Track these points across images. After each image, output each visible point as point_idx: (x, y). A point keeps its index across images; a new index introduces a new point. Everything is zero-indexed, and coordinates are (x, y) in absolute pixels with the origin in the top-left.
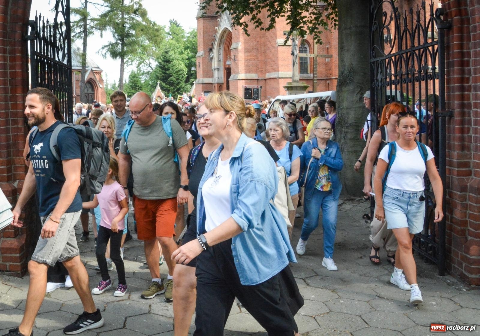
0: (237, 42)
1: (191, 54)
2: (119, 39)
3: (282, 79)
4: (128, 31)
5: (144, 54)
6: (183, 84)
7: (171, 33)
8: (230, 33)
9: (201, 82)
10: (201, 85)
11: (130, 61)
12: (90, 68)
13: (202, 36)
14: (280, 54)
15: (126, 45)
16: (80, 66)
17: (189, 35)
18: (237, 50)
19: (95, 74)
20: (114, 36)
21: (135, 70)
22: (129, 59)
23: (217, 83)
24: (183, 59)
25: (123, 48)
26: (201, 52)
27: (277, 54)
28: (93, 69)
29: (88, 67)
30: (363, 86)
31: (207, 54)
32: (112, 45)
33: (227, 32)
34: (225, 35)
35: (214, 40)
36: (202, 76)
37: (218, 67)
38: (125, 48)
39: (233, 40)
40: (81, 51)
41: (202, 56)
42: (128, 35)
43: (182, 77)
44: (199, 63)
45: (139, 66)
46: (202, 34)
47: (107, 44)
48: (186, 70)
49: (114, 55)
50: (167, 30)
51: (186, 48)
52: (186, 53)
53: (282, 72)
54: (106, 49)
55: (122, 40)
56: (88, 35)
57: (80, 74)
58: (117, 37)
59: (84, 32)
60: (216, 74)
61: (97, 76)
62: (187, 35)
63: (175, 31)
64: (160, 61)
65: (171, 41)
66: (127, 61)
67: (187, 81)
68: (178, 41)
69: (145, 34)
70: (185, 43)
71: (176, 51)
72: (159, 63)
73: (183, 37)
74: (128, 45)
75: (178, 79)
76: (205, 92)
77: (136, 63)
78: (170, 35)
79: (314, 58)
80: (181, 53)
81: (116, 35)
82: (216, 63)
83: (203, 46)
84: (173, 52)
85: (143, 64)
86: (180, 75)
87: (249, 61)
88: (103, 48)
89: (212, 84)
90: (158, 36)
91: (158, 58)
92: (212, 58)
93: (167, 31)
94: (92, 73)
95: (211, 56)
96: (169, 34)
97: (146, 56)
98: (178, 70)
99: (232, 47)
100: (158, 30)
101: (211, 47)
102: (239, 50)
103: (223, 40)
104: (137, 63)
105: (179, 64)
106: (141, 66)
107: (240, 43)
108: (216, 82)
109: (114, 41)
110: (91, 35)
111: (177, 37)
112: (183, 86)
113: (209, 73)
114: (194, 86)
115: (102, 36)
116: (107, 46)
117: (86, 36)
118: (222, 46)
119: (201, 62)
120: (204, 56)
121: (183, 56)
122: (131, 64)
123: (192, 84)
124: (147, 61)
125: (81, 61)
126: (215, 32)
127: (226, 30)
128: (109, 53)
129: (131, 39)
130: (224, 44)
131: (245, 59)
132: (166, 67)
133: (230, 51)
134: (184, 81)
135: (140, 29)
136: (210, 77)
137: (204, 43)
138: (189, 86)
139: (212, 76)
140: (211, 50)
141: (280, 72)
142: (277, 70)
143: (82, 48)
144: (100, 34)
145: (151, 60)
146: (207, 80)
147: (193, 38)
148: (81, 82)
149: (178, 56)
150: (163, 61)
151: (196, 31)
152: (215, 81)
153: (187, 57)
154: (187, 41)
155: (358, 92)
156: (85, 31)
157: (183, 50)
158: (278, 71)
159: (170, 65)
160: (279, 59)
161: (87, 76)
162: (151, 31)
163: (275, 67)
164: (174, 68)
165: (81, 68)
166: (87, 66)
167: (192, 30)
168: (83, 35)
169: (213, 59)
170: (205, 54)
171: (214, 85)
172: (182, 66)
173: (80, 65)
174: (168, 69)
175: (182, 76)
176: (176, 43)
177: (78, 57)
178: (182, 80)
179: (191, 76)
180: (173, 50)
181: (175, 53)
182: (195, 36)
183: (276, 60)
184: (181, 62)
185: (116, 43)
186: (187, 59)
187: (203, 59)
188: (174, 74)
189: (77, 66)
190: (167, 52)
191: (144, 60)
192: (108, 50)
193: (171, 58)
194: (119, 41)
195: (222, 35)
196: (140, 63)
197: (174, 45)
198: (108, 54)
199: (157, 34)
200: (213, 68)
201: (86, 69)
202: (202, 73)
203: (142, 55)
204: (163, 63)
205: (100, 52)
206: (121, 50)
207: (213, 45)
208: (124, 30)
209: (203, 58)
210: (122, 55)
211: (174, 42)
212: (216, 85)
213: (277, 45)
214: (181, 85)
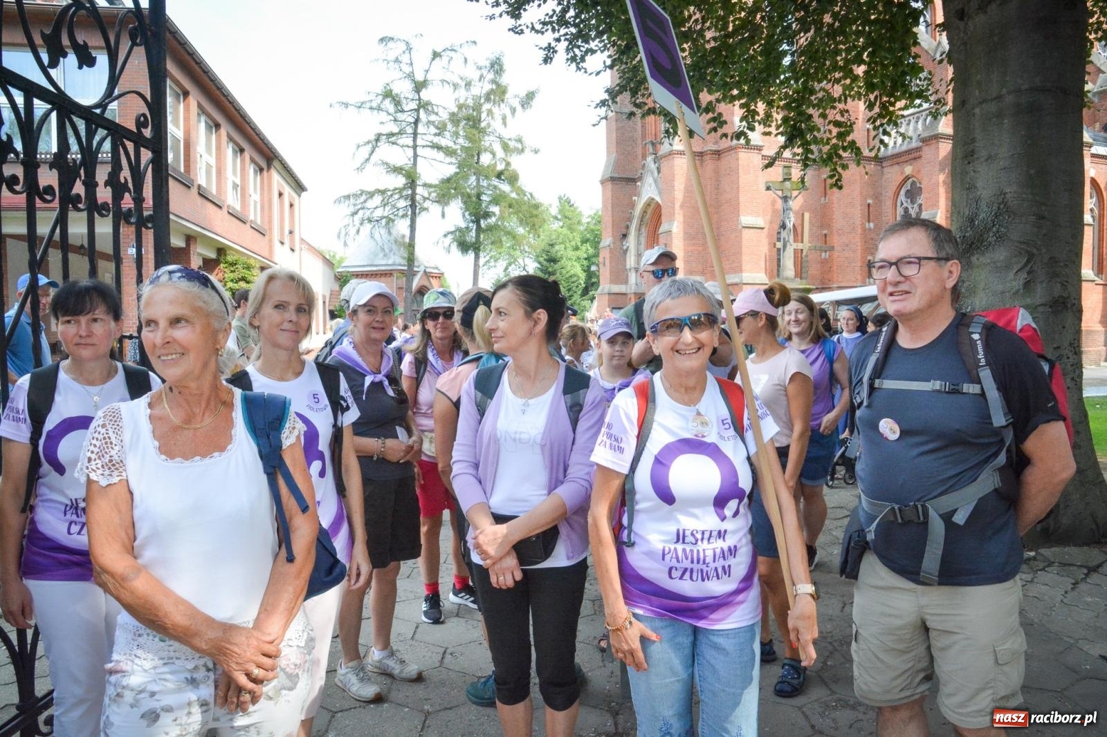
0: (671, 220)
1: (591, 251)
2: (473, 222)
3: (748, 286)
4: (487, 207)
5: (515, 250)
6: (576, 298)
7: (559, 217)
8: (658, 206)
9: (606, 291)
10: (607, 296)
11: (492, 260)
12: (422, 269)
13: (610, 213)
14: (744, 243)
15: (484, 231)
16: (404, 265)
17: (589, 220)
18: (671, 235)
19: (431, 279)
20: (464, 216)
21: (502, 275)
22: (491, 258)
23: (635, 293)
24: (579, 258)
25: (478, 236)
26: (607, 241)
27: (741, 242)
28: (428, 270)
29: (418, 267)
30: (1035, 251)
31: (618, 243)
32: (459, 230)
33: (653, 206)
34: (650, 211)
35: (630, 219)
36: (608, 281)
37: (636, 266)
38: (482, 236)
39: (663, 218)
40: (407, 240)
41: (609, 246)
42: (487, 215)
43: (577, 287)
44: (604, 258)
45: (506, 269)
46: (610, 209)
47: (453, 229)
48: (583, 276)
49: (464, 247)
50: (554, 211)
51: (585, 241)
52: (584, 248)
53: (748, 274)
54: (450, 237)
55: (477, 222)
56: (420, 213)
57: (404, 279)
58: (468, 217)
59: (411, 206)
60: (633, 277)
61: (434, 282)
62: (585, 220)
63: (567, 214)
64: (541, 259)
65: (560, 230)
66: (488, 261)
67: (586, 291)
68: (571, 229)
69: (516, 213)
70: (582, 233)
71: (568, 245)
72: (539, 263)
73: (579, 223)
74: (487, 230)
75: (569, 290)
76: (613, 308)
77: (502, 264)
78: (558, 220)
79: (802, 250)
80: (577, 248)
81: (467, 214)
82: (633, 258)
83: (610, 230)
84: (562, 246)
85: (513, 266)
86: (573, 283)
87: (690, 254)
88: (445, 236)
89: (625, 294)
90: (536, 216)
91: (538, 257)
92: (627, 250)
93: (553, 214)
94: (425, 277)
95: (625, 247)
96: (556, 218)
97: (518, 253)
98: (569, 274)
99: (661, 230)
100: (537, 206)
101: (624, 231)
102: (674, 235)
103: (645, 219)
104: (505, 265)
105: (573, 266)
106: (510, 269)
107: (676, 223)
108: (633, 291)
109: (463, 225)
110: (423, 213)
111: (569, 222)
112: (578, 302)
113: (620, 275)
114: (596, 303)
115: (443, 215)
116: (451, 233)
117: (414, 215)
118: (643, 230)
119: (608, 256)
120: (612, 246)
121: (578, 253)
122: (495, 266)
123: (592, 299)
124: (520, 261)
125: (406, 256)
126: (632, 205)
127: (651, 201)
128: (455, 243)
129: (492, 220)
130: (646, 226)
131: (685, 250)
132: (550, 270)
133: (658, 238)
134: (579, 293)
135: (506, 204)
136: (622, 284)
137: (613, 226)
138: (586, 303)
139: (626, 282)
140: (625, 236)
141: (744, 274)
142: (739, 270)
143: (407, 232)
144: (440, 213)
145: (528, 261)
146: (617, 288)
147: (595, 224)
148: (406, 290)
149: (571, 253)
150: (545, 260)
151: (600, 213)
152: (631, 289)
153: (585, 256)
154: (586, 230)
155: (1019, 266)
156: (413, 205)
157: (579, 244)
158: (741, 271)
159: (556, 266)
160: (744, 250)
161: (416, 284)
162: (524, 208)
163: (736, 265)
164: (564, 271)
165: (405, 268)
166: (416, 264)
167: (594, 211)
168: (409, 213)
169: (628, 255)
170: (614, 243)
171: (629, 297)
172: (577, 270)
173: (404, 262)
174: (553, 273)
175: (576, 284)
176: (569, 232)
177: (402, 249)
178: (576, 292)
179: (590, 286)
180: (562, 243)
181: (565, 249)
182: (599, 222)
183: (739, 253)
184: (575, 263)
185: (467, 228)
186: (586, 259)
187: (611, 252)
188: (563, 282)
189: (400, 265)
190: (552, 245)
191: (515, 260)
192: (454, 240)
193: (559, 254)
194: (471, 225)
195: (645, 212)
196: (510, 264)
197: (565, 235)
198: (454, 246)
199: (535, 212)
200: (628, 267)
201: (415, 269)
202: (608, 276)
203: (512, 250)
204: (545, 263)
205: (440, 242)
206: (474, 240)
207: (628, 227)
208: (481, 205)
209: (610, 249)
210: (476, 248)
211: (565, 231)
212: (633, 296)
213: (740, 227)
214: (574, 299)
